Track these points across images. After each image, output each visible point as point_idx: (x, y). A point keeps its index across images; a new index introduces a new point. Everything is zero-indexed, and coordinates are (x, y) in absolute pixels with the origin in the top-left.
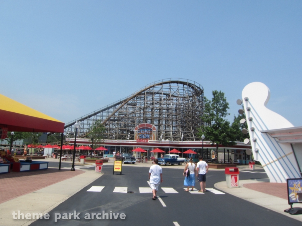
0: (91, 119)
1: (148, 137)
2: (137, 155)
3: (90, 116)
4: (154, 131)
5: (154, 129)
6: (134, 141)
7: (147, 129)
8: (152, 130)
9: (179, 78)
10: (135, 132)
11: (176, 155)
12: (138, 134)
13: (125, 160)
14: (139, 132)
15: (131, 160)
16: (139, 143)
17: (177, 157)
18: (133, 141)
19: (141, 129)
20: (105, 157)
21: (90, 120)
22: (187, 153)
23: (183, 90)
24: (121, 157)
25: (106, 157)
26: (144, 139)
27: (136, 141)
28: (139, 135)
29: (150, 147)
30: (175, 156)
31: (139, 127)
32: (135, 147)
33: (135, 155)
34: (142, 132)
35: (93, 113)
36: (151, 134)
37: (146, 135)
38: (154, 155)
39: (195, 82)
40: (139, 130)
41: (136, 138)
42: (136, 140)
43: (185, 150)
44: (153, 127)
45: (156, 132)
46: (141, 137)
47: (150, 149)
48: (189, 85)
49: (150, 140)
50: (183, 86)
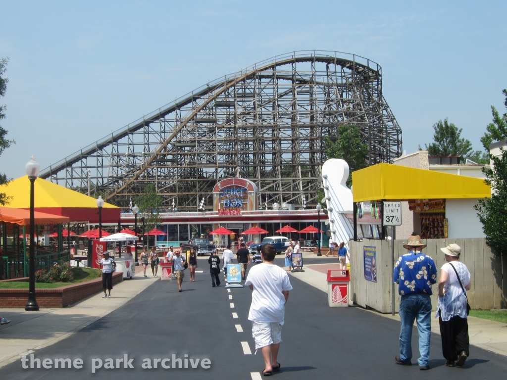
0: (104, 153)
1: (240, 205)
2: (221, 239)
3: (101, 147)
4: (251, 193)
5: (251, 188)
6: (214, 214)
7: (238, 188)
8: (246, 190)
9: (314, 50)
10: (215, 195)
11: (282, 237)
12: (221, 199)
13: (199, 250)
14: (222, 195)
15: (209, 250)
16: (224, 216)
17: (284, 240)
18: (212, 214)
19: (226, 188)
20: (161, 247)
21: (102, 156)
22: (306, 232)
23: (327, 75)
24: (192, 246)
25: (163, 246)
26: (232, 210)
27: (217, 214)
28: (222, 201)
29: (244, 224)
30: (280, 240)
31: (222, 185)
32: (217, 224)
33: (217, 240)
34: (227, 196)
35: (110, 137)
36: (245, 198)
37: (235, 200)
38: (253, 239)
39: (354, 55)
40: (222, 191)
41: (217, 206)
42: (217, 212)
43: (304, 226)
44: (248, 184)
45: (253, 195)
46: (226, 204)
47: (246, 226)
48: (342, 63)
49: (243, 210)
50: (327, 66)
